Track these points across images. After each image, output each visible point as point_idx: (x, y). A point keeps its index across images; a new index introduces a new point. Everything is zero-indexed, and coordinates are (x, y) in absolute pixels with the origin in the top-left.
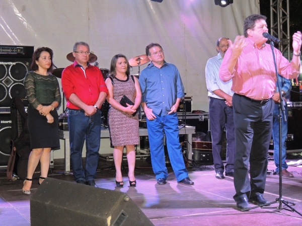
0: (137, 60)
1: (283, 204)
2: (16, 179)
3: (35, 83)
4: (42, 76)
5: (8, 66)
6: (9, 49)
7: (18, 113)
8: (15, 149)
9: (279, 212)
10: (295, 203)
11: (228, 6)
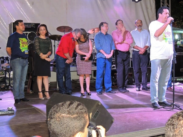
0: (93, 31)
1: (175, 106)
2: (32, 92)
3: (39, 42)
4: (43, 39)
5: (27, 34)
6: (27, 25)
7: (32, 58)
8: (31, 77)
9: (172, 110)
10: (180, 105)
11: (139, 2)
